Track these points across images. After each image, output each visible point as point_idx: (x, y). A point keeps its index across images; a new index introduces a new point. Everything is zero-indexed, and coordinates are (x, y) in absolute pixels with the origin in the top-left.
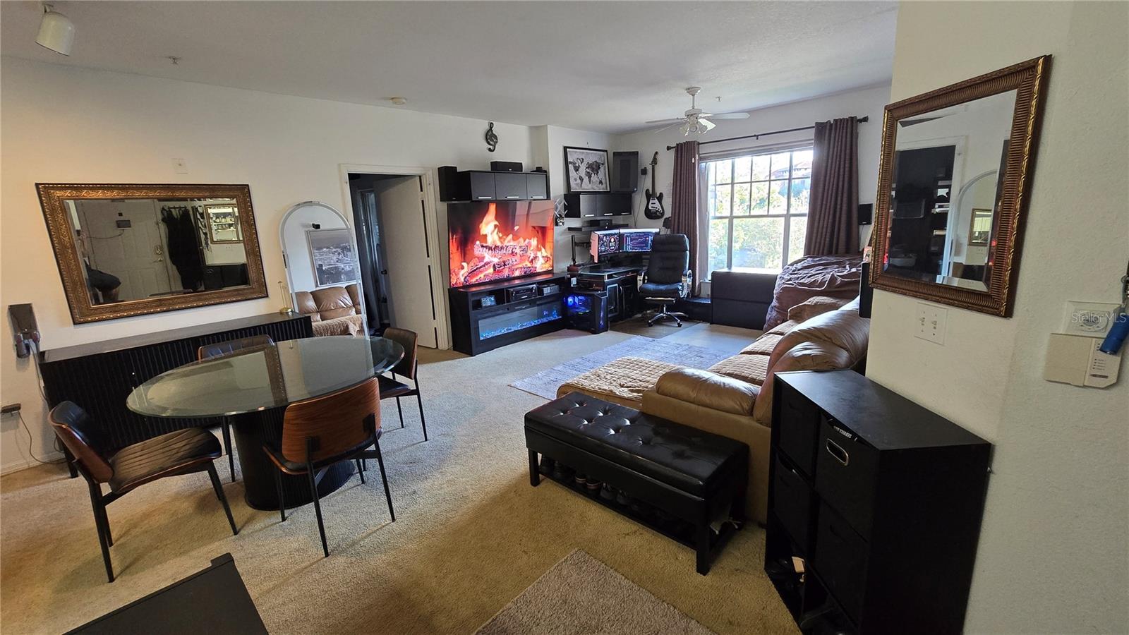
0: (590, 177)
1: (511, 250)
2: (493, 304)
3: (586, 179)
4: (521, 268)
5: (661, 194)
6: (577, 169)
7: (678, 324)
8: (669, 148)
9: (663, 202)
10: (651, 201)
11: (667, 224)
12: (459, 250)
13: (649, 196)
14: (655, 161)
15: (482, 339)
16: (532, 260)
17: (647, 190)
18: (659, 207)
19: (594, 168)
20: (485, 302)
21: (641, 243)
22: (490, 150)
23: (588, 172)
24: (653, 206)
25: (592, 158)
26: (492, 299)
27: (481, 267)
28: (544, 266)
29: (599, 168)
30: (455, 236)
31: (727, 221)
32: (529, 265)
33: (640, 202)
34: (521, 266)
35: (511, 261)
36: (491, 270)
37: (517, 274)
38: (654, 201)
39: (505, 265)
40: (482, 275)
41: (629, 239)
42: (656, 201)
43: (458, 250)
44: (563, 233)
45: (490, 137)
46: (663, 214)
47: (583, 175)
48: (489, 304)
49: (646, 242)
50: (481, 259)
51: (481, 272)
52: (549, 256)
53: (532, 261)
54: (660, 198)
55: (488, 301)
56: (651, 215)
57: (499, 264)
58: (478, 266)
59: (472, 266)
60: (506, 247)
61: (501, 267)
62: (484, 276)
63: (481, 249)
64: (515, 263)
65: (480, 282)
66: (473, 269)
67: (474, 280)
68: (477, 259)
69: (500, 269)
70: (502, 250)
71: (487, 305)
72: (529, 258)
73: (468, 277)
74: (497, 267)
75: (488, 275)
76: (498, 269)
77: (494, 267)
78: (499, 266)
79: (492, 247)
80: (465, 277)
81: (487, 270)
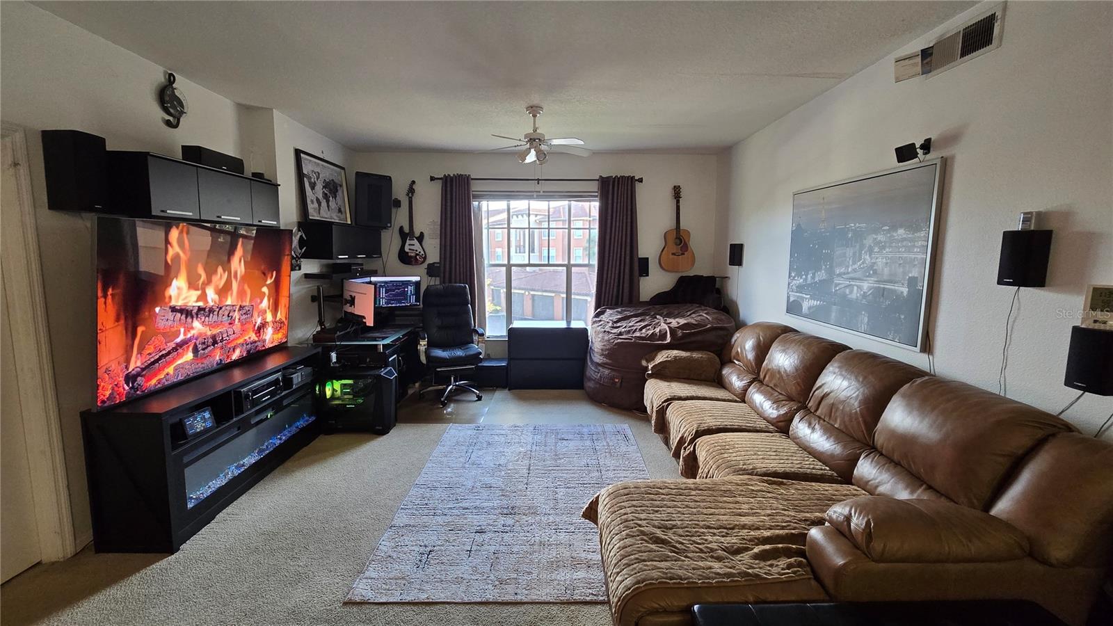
0: (328, 201)
2: (209, 424)
3: (324, 203)
4: (243, 345)
5: (422, 234)
6: (313, 186)
7: (478, 396)
8: (432, 179)
9: (424, 243)
10: (408, 242)
11: (432, 270)
12: (122, 322)
13: (404, 236)
14: (411, 191)
15: (190, 505)
16: (259, 328)
17: (401, 229)
18: (420, 249)
19: (332, 188)
20: (192, 426)
21: (397, 295)
22: (168, 123)
23: (326, 194)
24: (412, 247)
25: (327, 173)
26: (207, 415)
27: (169, 353)
28: (276, 336)
29: (337, 191)
30: (110, 291)
31: (504, 269)
32: (254, 337)
33: (390, 243)
34: (241, 341)
35: (225, 335)
36: (189, 356)
37: (236, 356)
38: (412, 242)
39: (215, 342)
40: (170, 370)
41: (383, 291)
42: (415, 242)
43: (118, 320)
44: (298, 282)
45: (167, 98)
46: (425, 258)
47: (320, 197)
48: (201, 427)
49: (404, 294)
50: (169, 335)
51: (169, 363)
52: (284, 319)
53: (258, 331)
54: (420, 239)
55: (200, 422)
56: (406, 259)
57: (204, 343)
58: (164, 352)
59: (151, 352)
60: (218, 310)
61: (208, 346)
62: (175, 369)
63: (170, 315)
64: (232, 337)
65: (166, 383)
66: (152, 360)
67: (154, 381)
68: (160, 337)
69: (206, 351)
70: (211, 315)
71: (198, 430)
72: (255, 325)
73: (139, 378)
74: (200, 347)
75: (182, 366)
76: (203, 352)
77: (195, 350)
78: (204, 346)
79: (192, 311)
80: (130, 378)
81: (180, 356)
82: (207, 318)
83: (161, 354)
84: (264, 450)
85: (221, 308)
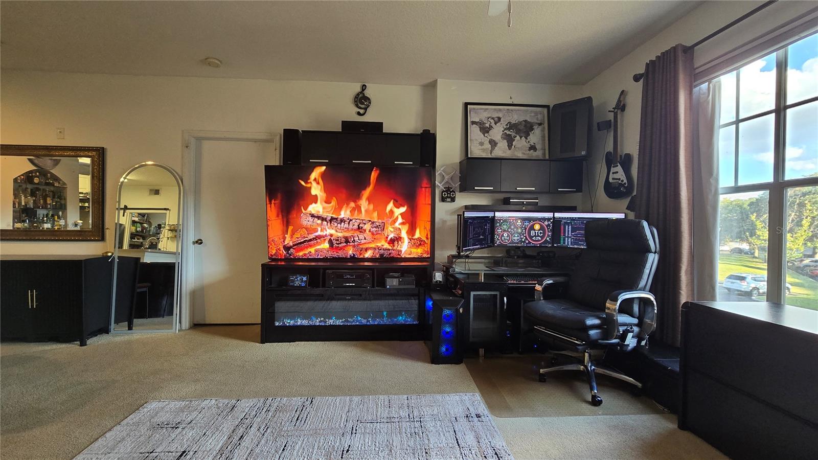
0: (510, 140)
1: (356, 224)
2: (303, 284)
3: (502, 143)
4: (375, 249)
5: (626, 154)
6: (485, 130)
8: (636, 77)
10: (613, 170)
12: (280, 216)
13: (611, 162)
14: (619, 106)
15: (277, 324)
17: (608, 153)
18: (625, 177)
19: (521, 129)
20: (293, 281)
22: (359, 114)
23: (509, 135)
24: (616, 176)
25: (517, 115)
26: (305, 279)
27: (310, 240)
28: (413, 250)
29: (532, 130)
30: (273, 202)
32: (386, 246)
33: (597, 175)
34: (373, 245)
35: (357, 239)
36: (326, 245)
37: (368, 254)
38: (617, 170)
39: (347, 241)
40: (312, 250)
41: (569, 229)
43: (278, 216)
45: (362, 100)
46: (629, 188)
47: (498, 138)
48: (297, 284)
50: (310, 230)
51: (311, 246)
52: (424, 239)
53: (392, 242)
54: (626, 163)
55: (299, 281)
56: (613, 191)
57: (338, 240)
58: (307, 239)
59: (299, 237)
60: (348, 221)
61: (341, 243)
62: (316, 251)
63: (311, 219)
64: (363, 241)
65: (310, 257)
66: (300, 241)
67: (301, 254)
68: (304, 230)
69: (340, 246)
70: (343, 224)
71: (295, 285)
72: (387, 238)
73: (292, 249)
74: (334, 242)
75: (321, 250)
76: (337, 245)
77: (330, 242)
78: (338, 242)
79: (326, 218)
80: (287, 248)
81: (319, 244)
82: (339, 225)
83: (305, 239)
84: (349, 322)
85: (351, 220)
